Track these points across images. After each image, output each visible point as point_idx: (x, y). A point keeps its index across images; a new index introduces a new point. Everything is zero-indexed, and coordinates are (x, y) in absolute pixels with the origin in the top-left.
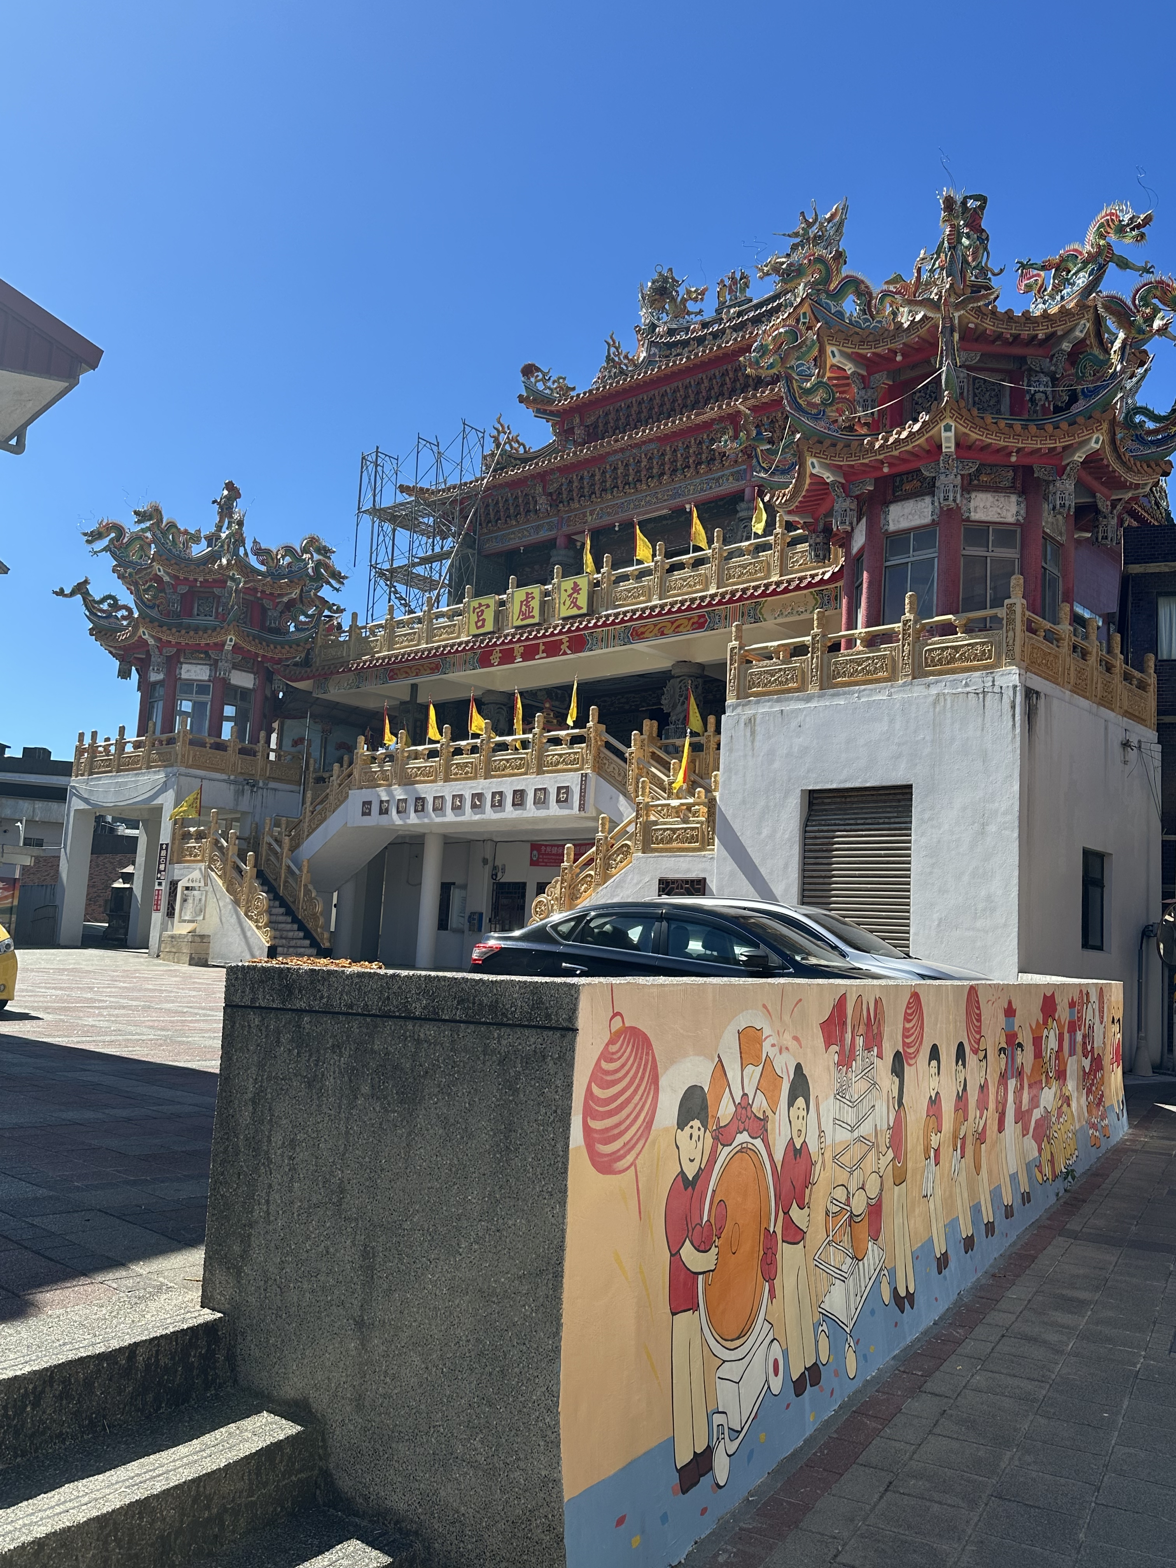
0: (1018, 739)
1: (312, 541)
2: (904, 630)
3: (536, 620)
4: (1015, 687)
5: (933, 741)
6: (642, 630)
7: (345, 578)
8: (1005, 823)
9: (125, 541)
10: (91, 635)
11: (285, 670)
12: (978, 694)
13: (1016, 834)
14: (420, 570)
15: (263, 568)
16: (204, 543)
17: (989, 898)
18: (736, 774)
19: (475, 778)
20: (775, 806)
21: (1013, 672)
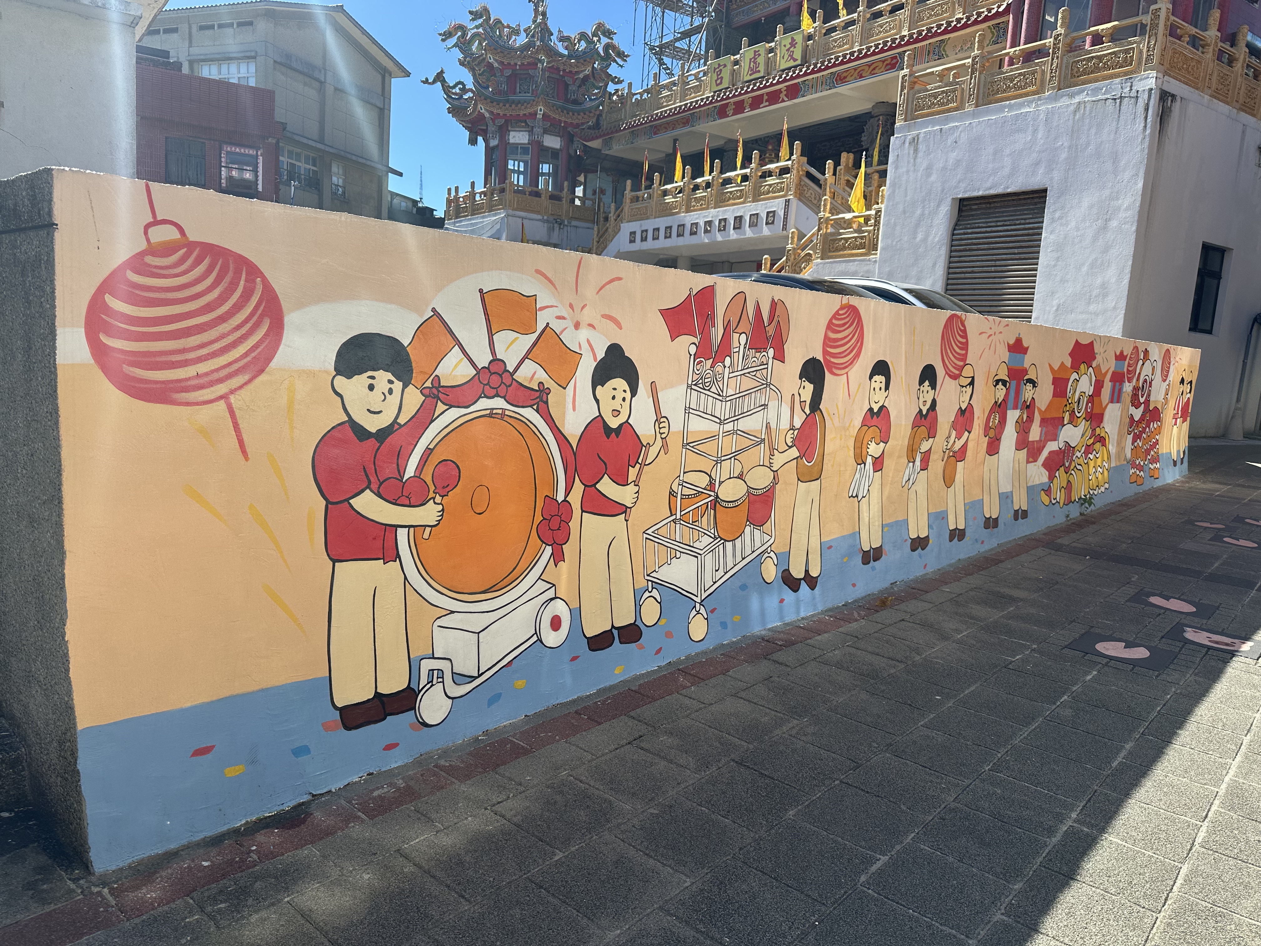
0: (1147, 139)
1: (600, 26)
2: (1054, 44)
3: (761, 74)
4: (1152, 89)
5: (1070, 147)
6: (845, 74)
7: (627, 56)
8: (1126, 218)
9: (468, 38)
10: (449, 113)
11: (581, 133)
12: (1115, 99)
13: (1134, 228)
14: (682, 45)
15: (566, 52)
16: (523, 34)
17: (1103, 286)
18: (899, 188)
19: (707, 208)
20: (929, 214)
21: (1151, 76)
